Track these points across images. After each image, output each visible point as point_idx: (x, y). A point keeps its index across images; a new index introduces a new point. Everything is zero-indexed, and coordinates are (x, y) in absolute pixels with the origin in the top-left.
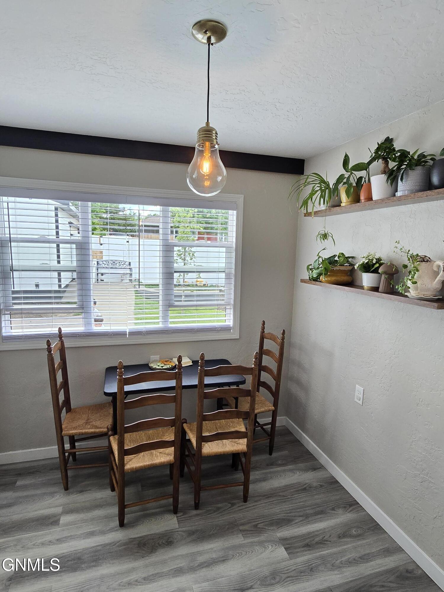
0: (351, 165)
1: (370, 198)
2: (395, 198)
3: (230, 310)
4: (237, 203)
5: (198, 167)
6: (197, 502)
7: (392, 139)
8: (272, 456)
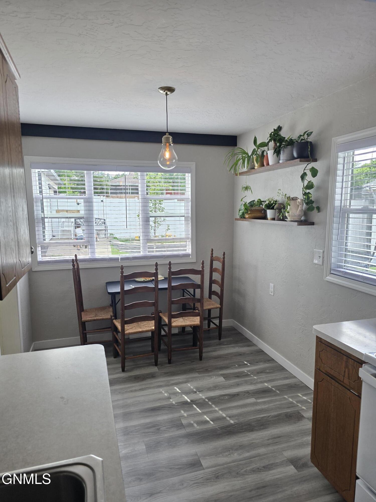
0: (258, 143)
1: (268, 164)
2: (278, 164)
3: (189, 243)
4: (191, 168)
5: (163, 155)
6: (170, 358)
7: (281, 127)
8: (221, 340)
